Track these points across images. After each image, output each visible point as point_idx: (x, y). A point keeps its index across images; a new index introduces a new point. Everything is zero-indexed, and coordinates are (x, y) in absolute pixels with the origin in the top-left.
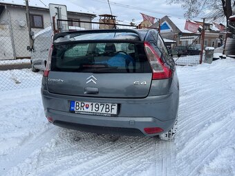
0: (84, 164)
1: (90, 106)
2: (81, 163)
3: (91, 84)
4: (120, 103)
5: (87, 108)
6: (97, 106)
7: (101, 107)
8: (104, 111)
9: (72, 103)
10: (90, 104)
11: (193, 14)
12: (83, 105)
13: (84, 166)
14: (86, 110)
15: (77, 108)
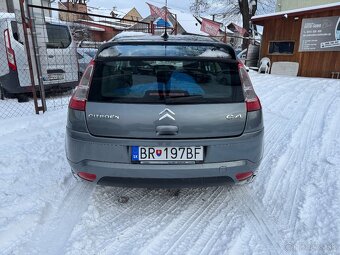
0: (161, 234)
1: (164, 153)
2: (156, 234)
3: (167, 121)
4: (206, 144)
5: (159, 155)
6: (174, 151)
7: (180, 153)
8: (184, 158)
9: (134, 150)
10: (163, 149)
11: (201, 8)
12: (152, 151)
13: (162, 236)
14: (157, 158)
15: (144, 156)
